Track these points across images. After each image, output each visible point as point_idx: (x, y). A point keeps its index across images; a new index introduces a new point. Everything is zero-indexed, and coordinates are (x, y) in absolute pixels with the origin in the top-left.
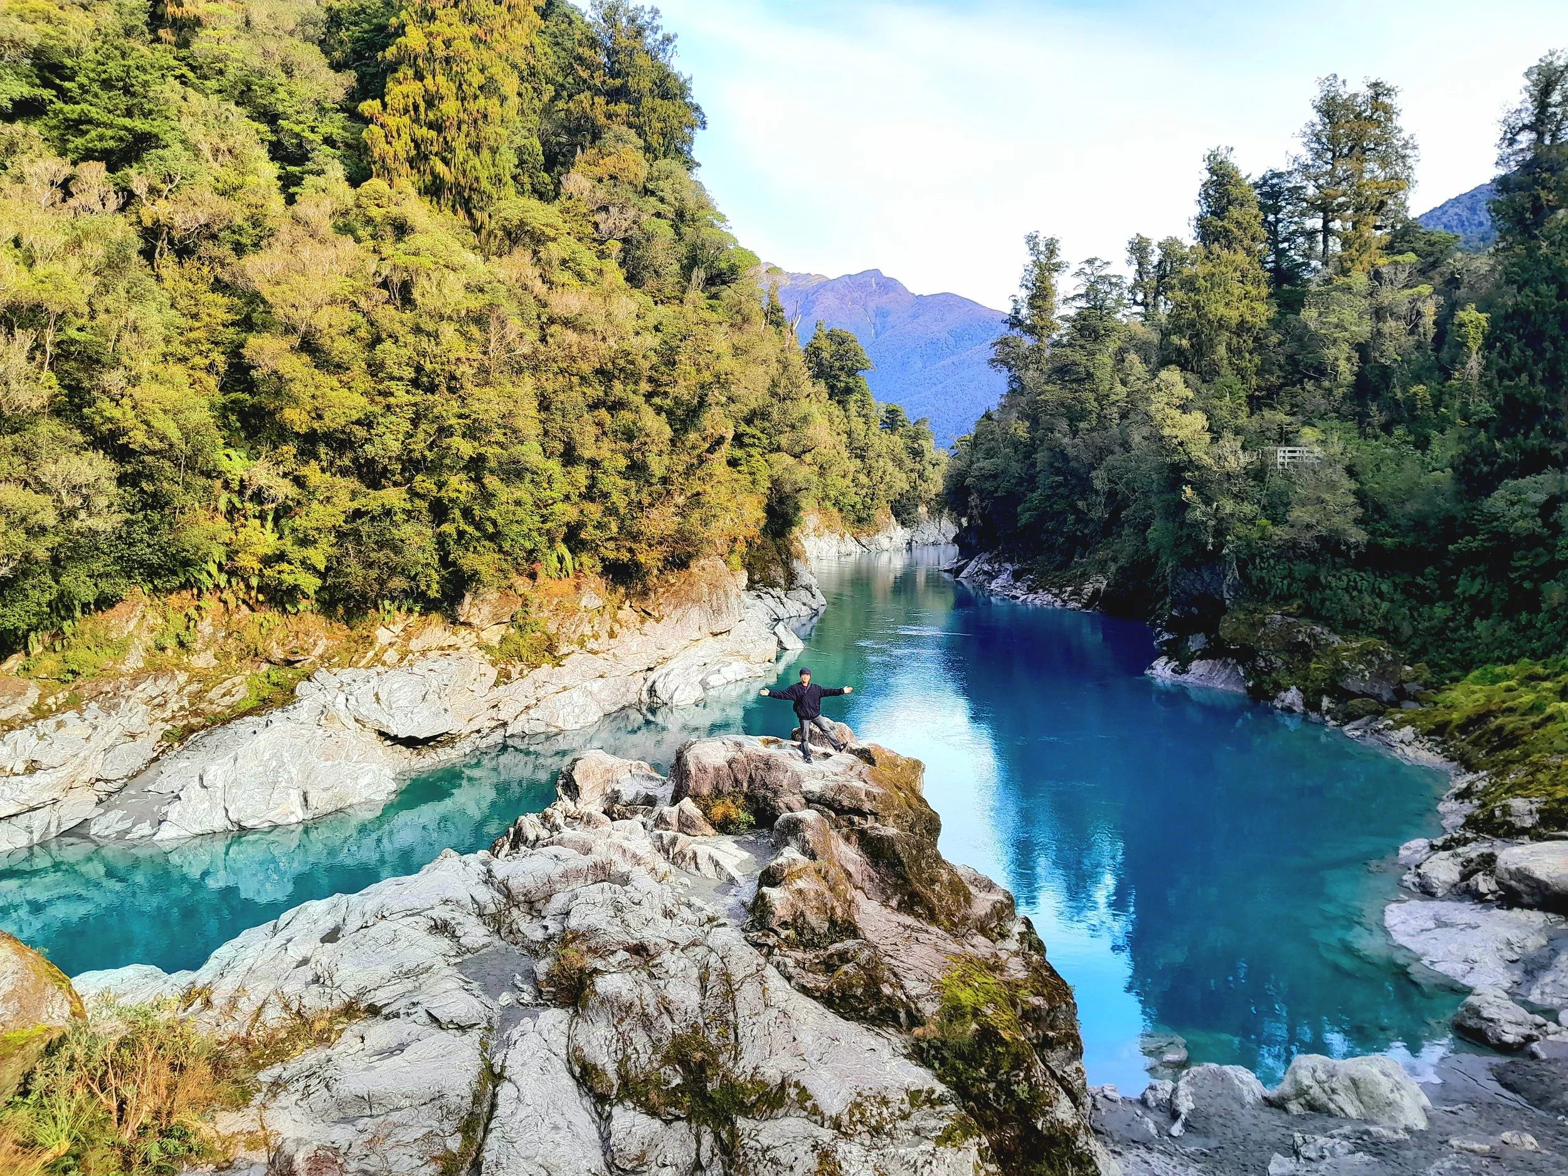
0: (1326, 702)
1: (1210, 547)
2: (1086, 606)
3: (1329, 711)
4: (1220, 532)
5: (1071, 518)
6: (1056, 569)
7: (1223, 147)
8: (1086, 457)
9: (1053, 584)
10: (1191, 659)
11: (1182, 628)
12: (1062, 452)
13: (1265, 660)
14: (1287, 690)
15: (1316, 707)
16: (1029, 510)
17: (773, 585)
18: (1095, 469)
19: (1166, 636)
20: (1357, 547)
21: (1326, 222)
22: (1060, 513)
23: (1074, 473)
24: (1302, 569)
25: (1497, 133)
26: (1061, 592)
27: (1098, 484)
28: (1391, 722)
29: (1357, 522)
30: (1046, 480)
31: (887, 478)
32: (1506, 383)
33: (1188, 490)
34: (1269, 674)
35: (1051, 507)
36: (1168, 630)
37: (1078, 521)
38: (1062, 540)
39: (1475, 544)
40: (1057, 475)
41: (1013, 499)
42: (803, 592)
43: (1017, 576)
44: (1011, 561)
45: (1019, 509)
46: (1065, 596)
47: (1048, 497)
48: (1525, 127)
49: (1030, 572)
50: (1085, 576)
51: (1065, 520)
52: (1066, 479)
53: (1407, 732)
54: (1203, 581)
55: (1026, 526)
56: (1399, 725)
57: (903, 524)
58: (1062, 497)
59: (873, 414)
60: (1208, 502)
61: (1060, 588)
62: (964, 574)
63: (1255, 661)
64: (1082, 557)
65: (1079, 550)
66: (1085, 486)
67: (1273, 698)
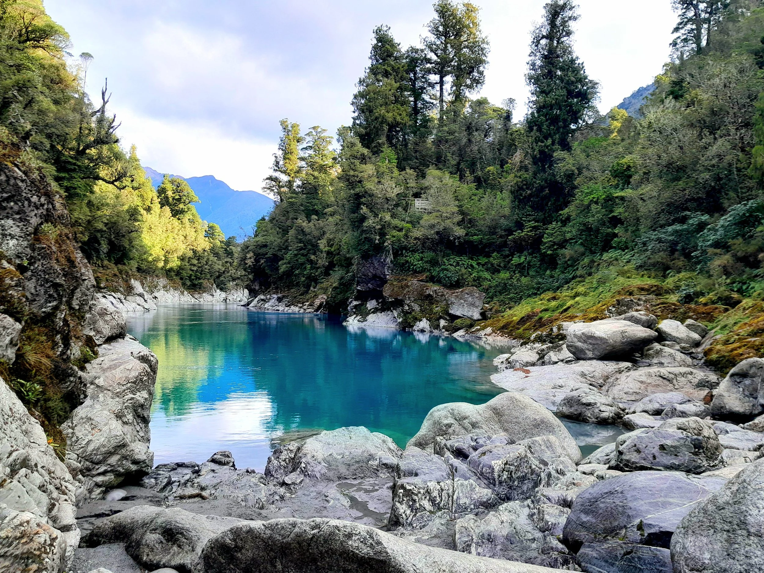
0: (442, 323)
1: (377, 242)
2: (317, 310)
3: (444, 327)
4: (382, 234)
5: (309, 266)
6: (301, 295)
7: (384, 25)
8: (316, 233)
9: (299, 302)
10: (368, 314)
11: (363, 297)
12: (302, 230)
13: (409, 306)
14: (420, 320)
15: (437, 327)
16: (285, 264)
17: (116, 290)
18: (320, 240)
19: (355, 303)
20: (459, 238)
21: (441, 78)
22: (302, 264)
23: (309, 242)
24: (429, 255)
25: (529, 39)
26: (303, 305)
27: (322, 246)
28: (479, 327)
29: (459, 224)
30: (294, 246)
31: (210, 263)
32: (540, 144)
33: (364, 208)
34: (410, 313)
35: (297, 260)
36: (356, 299)
37: (312, 268)
38: (303, 279)
39: (523, 234)
40: (300, 243)
41: (275, 259)
42: (138, 298)
43: (280, 300)
44: (276, 293)
45: (280, 263)
46: (305, 307)
47: (296, 255)
48: (543, 37)
49: (286, 297)
50: (316, 296)
51: (305, 268)
52: (305, 245)
53: (489, 330)
54: (374, 267)
55: (284, 272)
56: (484, 328)
57: (221, 289)
58: (303, 255)
59: (199, 227)
60: (376, 215)
61: (303, 303)
62: (252, 305)
63: (403, 307)
64: (314, 288)
65: (313, 283)
66: (315, 248)
67: (413, 326)
